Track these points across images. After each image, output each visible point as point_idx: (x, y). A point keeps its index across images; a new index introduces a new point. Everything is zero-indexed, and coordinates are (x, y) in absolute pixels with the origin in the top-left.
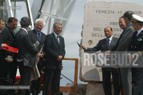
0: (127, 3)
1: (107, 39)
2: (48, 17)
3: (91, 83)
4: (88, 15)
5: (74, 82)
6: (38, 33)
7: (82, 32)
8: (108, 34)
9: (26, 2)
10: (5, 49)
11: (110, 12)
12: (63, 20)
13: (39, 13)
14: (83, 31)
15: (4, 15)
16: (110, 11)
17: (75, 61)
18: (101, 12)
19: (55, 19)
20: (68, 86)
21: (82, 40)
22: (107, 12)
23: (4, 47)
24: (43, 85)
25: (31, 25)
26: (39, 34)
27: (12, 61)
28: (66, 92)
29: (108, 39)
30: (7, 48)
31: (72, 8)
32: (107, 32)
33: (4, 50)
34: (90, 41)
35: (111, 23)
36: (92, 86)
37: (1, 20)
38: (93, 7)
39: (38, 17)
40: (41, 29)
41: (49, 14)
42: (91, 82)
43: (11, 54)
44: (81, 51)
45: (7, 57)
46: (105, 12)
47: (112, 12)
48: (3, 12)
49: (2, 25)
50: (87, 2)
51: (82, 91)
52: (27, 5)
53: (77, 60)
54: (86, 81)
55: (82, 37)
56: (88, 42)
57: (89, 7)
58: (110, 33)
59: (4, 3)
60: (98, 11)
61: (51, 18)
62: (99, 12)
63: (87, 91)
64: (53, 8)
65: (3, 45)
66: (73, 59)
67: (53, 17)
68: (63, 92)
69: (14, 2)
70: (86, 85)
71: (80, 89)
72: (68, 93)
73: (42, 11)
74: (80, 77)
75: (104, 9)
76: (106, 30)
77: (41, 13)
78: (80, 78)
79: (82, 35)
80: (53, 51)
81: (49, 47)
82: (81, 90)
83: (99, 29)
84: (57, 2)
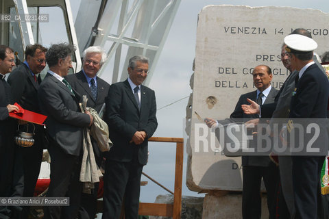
0: (296, 10)
1: (258, 93)
2: (115, 43)
3: (214, 195)
4: (206, 38)
5: (173, 192)
6: (89, 80)
7: (193, 76)
8: (260, 81)
9: (63, 9)
10: (14, 116)
11: (257, 31)
12: (147, 50)
13: (94, 34)
14: (195, 75)
15: (14, 38)
16: (257, 29)
17: (176, 143)
18: (235, 30)
19: (131, 48)
20: (161, 202)
21: (192, 95)
22: (250, 31)
23: (13, 111)
24: (102, 199)
25: (76, 61)
26: (92, 82)
27: (31, 144)
28: (157, 215)
29: (261, 93)
30: (20, 114)
31: (170, 23)
32: (258, 77)
33: (13, 119)
34: (211, 97)
35: (259, 57)
36: (214, 202)
37: (7, 51)
38: (218, 19)
39: (90, 41)
40: (96, 70)
41: (116, 36)
42: (213, 193)
43: (28, 128)
44: (189, 120)
45: (19, 136)
46: (245, 31)
47: (261, 32)
48: (11, 31)
49: (10, 61)
50: (204, 8)
51: (192, 214)
52: (64, 16)
53: (180, 143)
54: (201, 191)
55: (192, 88)
56: (205, 99)
57: (207, 19)
58: (265, 78)
59: (12, 9)
60: (230, 29)
61: (120, 45)
62: (232, 30)
63: (204, 214)
64: (124, 23)
65: (11, 107)
66: (172, 140)
67: (126, 43)
68: (150, 217)
69: (36, 8)
70: (201, 199)
71: (187, 209)
72: (161, 217)
73: (99, 29)
74: (187, 180)
75: (242, 25)
76: (257, 72)
77: (97, 34)
78: (187, 183)
79: (192, 85)
80: (122, 121)
81: (115, 111)
82: (189, 211)
83: (230, 71)
84: (134, 7)
